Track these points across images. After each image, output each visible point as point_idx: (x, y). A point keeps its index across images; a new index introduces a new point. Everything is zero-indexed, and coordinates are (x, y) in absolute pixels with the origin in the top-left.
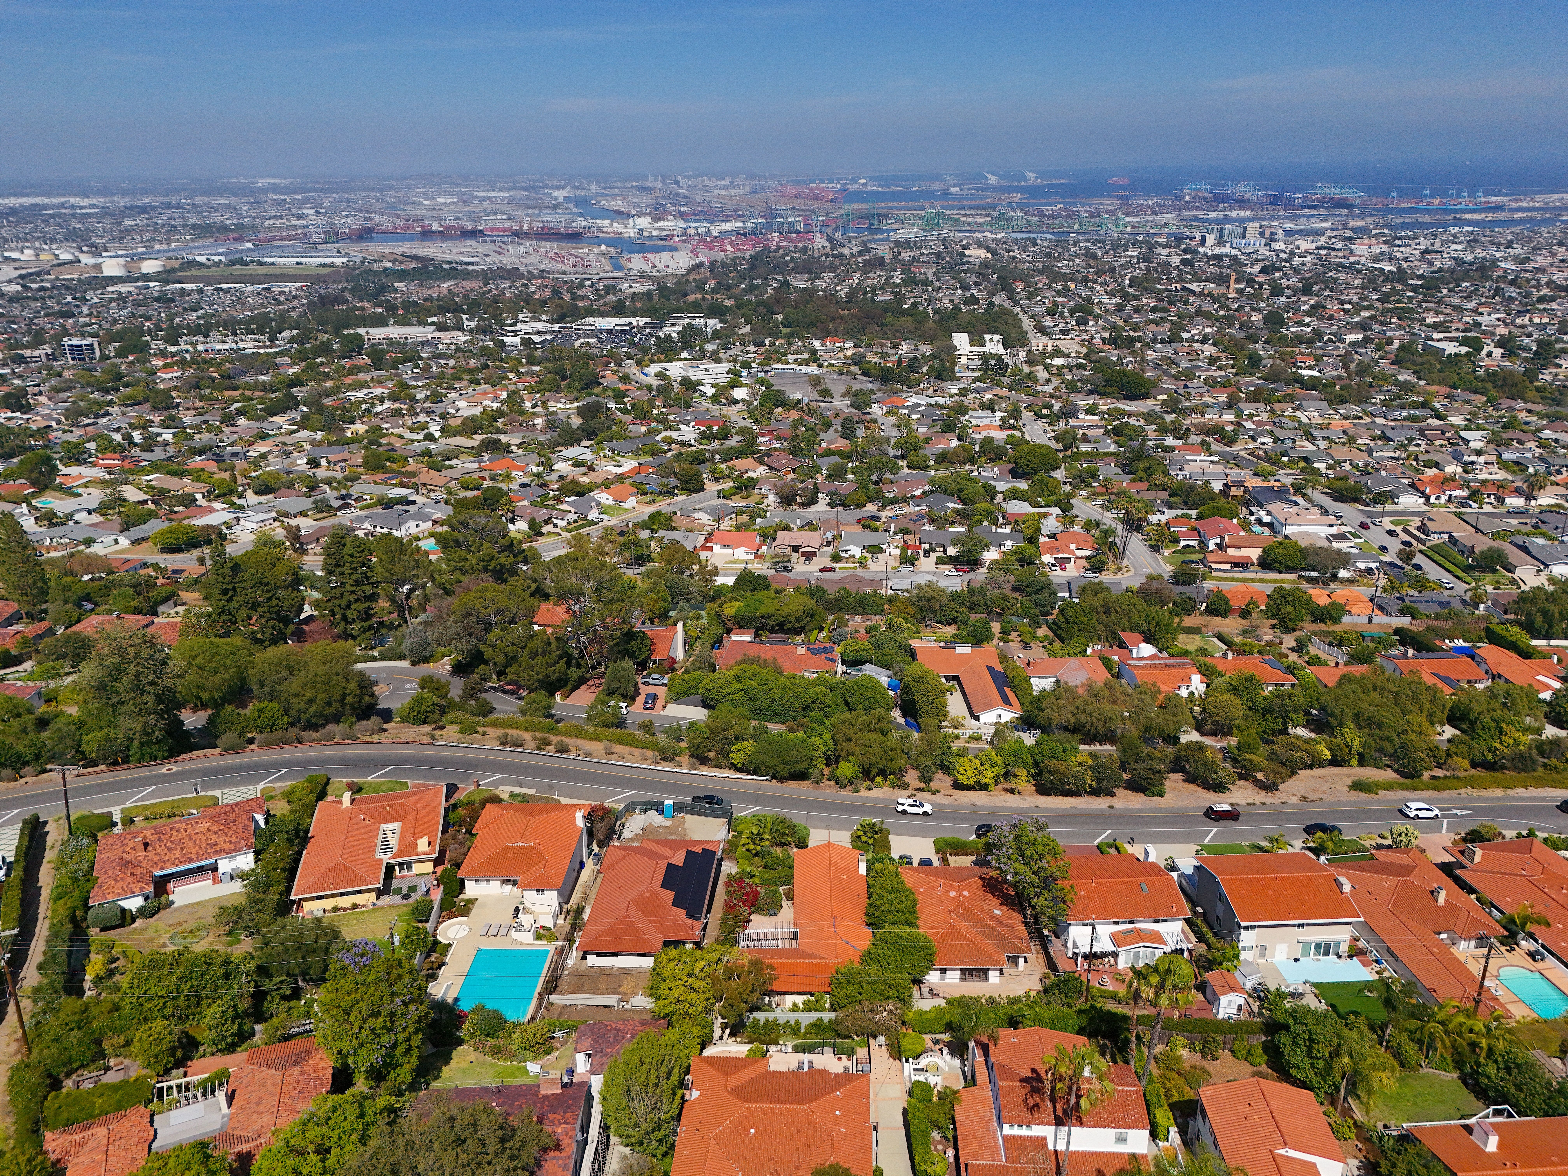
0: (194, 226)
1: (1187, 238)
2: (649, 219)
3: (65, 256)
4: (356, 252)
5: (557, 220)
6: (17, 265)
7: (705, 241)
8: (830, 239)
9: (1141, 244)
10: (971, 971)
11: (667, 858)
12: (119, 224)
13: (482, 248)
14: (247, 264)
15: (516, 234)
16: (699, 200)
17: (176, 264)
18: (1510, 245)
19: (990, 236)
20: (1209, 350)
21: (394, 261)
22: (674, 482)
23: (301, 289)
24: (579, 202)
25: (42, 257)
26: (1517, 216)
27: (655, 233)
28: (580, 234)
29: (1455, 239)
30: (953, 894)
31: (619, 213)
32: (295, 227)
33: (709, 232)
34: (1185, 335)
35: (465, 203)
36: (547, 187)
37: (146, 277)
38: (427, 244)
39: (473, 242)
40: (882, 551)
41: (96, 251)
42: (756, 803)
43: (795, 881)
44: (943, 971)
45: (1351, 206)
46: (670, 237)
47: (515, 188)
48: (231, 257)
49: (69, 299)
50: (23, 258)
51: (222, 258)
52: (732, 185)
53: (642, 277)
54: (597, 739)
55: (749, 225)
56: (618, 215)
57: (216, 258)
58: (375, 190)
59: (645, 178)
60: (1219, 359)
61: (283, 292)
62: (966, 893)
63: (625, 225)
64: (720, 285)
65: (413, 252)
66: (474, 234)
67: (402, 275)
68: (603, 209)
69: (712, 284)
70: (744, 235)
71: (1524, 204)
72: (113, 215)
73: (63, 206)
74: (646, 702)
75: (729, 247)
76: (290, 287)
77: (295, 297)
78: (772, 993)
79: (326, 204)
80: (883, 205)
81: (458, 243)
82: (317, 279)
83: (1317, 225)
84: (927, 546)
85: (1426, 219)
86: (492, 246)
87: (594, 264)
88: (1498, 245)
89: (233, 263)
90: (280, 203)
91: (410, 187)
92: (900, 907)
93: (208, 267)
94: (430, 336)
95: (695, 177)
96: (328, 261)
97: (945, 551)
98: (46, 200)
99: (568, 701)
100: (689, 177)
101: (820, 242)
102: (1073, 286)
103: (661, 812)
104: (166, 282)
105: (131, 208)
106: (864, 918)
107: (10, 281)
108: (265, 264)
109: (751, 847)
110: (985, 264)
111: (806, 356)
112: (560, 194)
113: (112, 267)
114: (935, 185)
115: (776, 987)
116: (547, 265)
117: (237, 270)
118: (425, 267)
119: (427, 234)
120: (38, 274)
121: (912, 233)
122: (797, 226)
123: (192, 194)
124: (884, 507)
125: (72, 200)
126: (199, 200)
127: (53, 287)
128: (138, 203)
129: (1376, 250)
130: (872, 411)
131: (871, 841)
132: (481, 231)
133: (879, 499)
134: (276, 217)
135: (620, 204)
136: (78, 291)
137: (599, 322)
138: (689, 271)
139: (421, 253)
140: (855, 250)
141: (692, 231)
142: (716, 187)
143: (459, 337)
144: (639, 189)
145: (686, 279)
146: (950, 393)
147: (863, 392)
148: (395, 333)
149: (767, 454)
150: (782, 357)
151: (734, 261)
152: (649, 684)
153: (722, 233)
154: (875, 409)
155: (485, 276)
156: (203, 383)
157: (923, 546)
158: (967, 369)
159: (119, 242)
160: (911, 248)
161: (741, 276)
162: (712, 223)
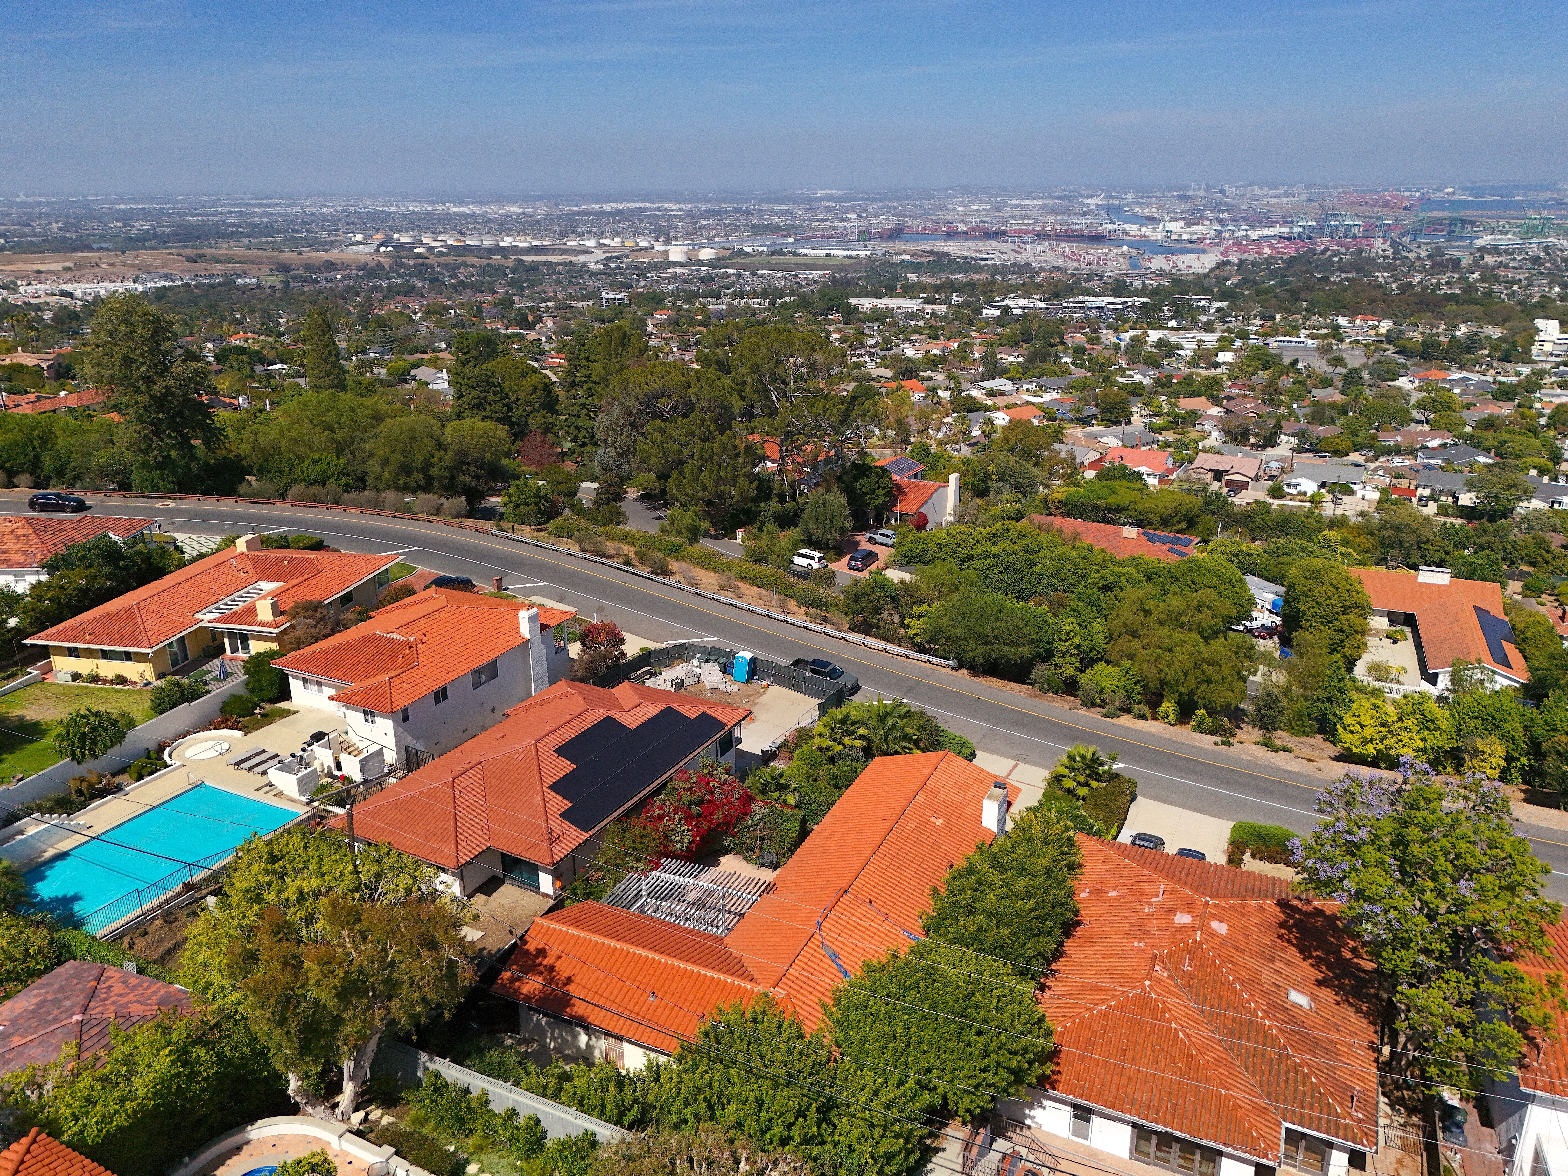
0: (753, 226)
2: (1182, 223)
3: (643, 244)
4: (881, 248)
5: (1082, 224)
6: (606, 249)
7: (1240, 244)
8: (1394, 244)
10: (1167, 1142)
12: (696, 223)
13: (999, 247)
14: (784, 255)
15: (1038, 235)
16: (1244, 207)
17: (727, 253)
21: (913, 255)
22: (1093, 410)
23: (823, 276)
25: (626, 244)
27: (1185, 237)
28: (1104, 237)
30: (1183, 919)
31: (1151, 219)
32: (835, 228)
33: (1246, 237)
35: (997, 209)
36: (1082, 196)
37: (701, 263)
38: (949, 243)
39: (994, 243)
40: (1352, 493)
41: (668, 241)
44: (1084, 1114)
46: (1201, 240)
47: (1049, 197)
49: (634, 276)
50: (612, 244)
52: (1286, 194)
53: (1159, 276)
55: (1297, 230)
56: (1152, 220)
57: (760, 249)
58: (916, 199)
59: (1188, 188)
61: (807, 279)
62: (1220, 927)
63: (1154, 229)
64: (1244, 282)
65: (935, 249)
66: (997, 235)
67: (917, 268)
68: (1136, 215)
69: (1235, 280)
70: (1288, 239)
72: (693, 217)
73: (658, 209)
74: (852, 558)
75: (1267, 250)
76: (814, 274)
77: (816, 282)
79: (870, 210)
80: (1471, 213)
81: (978, 243)
82: (841, 268)
84: (1427, 492)
86: (1012, 246)
87: (1110, 263)
89: (773, 253)
90: (829, 210)
91: (948, 197)
93: (752, 256)
94: (913, 308)
95: (1244, 187)
96: (854, 253)
97: (1456, 498)
98: (648, 205)
100: (1238, 187)
101: (1379, 246)
103: (724, 666)
104: (714, 267)
105: (710, 212)
107: (597, 262)
108: (799, 255)
111: (1324, 331)
112: (1093, 202)
113: (676, 253)
114: (1545, 195)
116: (1061, 262)
117: (776, 259)
118: (940, 260)
119: (952, 235)
120: (619, 257)
121: (1503, 240)
122: (1355, 230)
123: (760, 201)
124: (1376, 458)
125: (667, 205)
126: (765, 207)
127: (627, 267)
128: (716, 208)
130: (1396, 383)
131: (1082, 792)
132: (1004, 233)
133: (1370, 448)
134: (823, 220)
135: (1154, 211)
136: (643, 271)
137: (1091, 300)
138: (1212, 270)
139: (941, 249)
140: (1424, 254)
141: (1227, 235)
142: (1266, 196)
143: (942, 309)
144: (1179, 197)
145: (1206, 276)
146: (1518, 374)
147: (1389, 361)
148: (883, 303)
149: (1229, 398)
150: (1293, 330)
151: (1268, 261)
152: (876, 543)
153: (1262, 237)
154: (1403, 382)
155: (995, 270)
156: (683, 320)
157: (1420, 491)
158: (1551, 355)
159: (689, 235)
160: (1499, 254)
161: (1273, 274)
162: (1253, 228)
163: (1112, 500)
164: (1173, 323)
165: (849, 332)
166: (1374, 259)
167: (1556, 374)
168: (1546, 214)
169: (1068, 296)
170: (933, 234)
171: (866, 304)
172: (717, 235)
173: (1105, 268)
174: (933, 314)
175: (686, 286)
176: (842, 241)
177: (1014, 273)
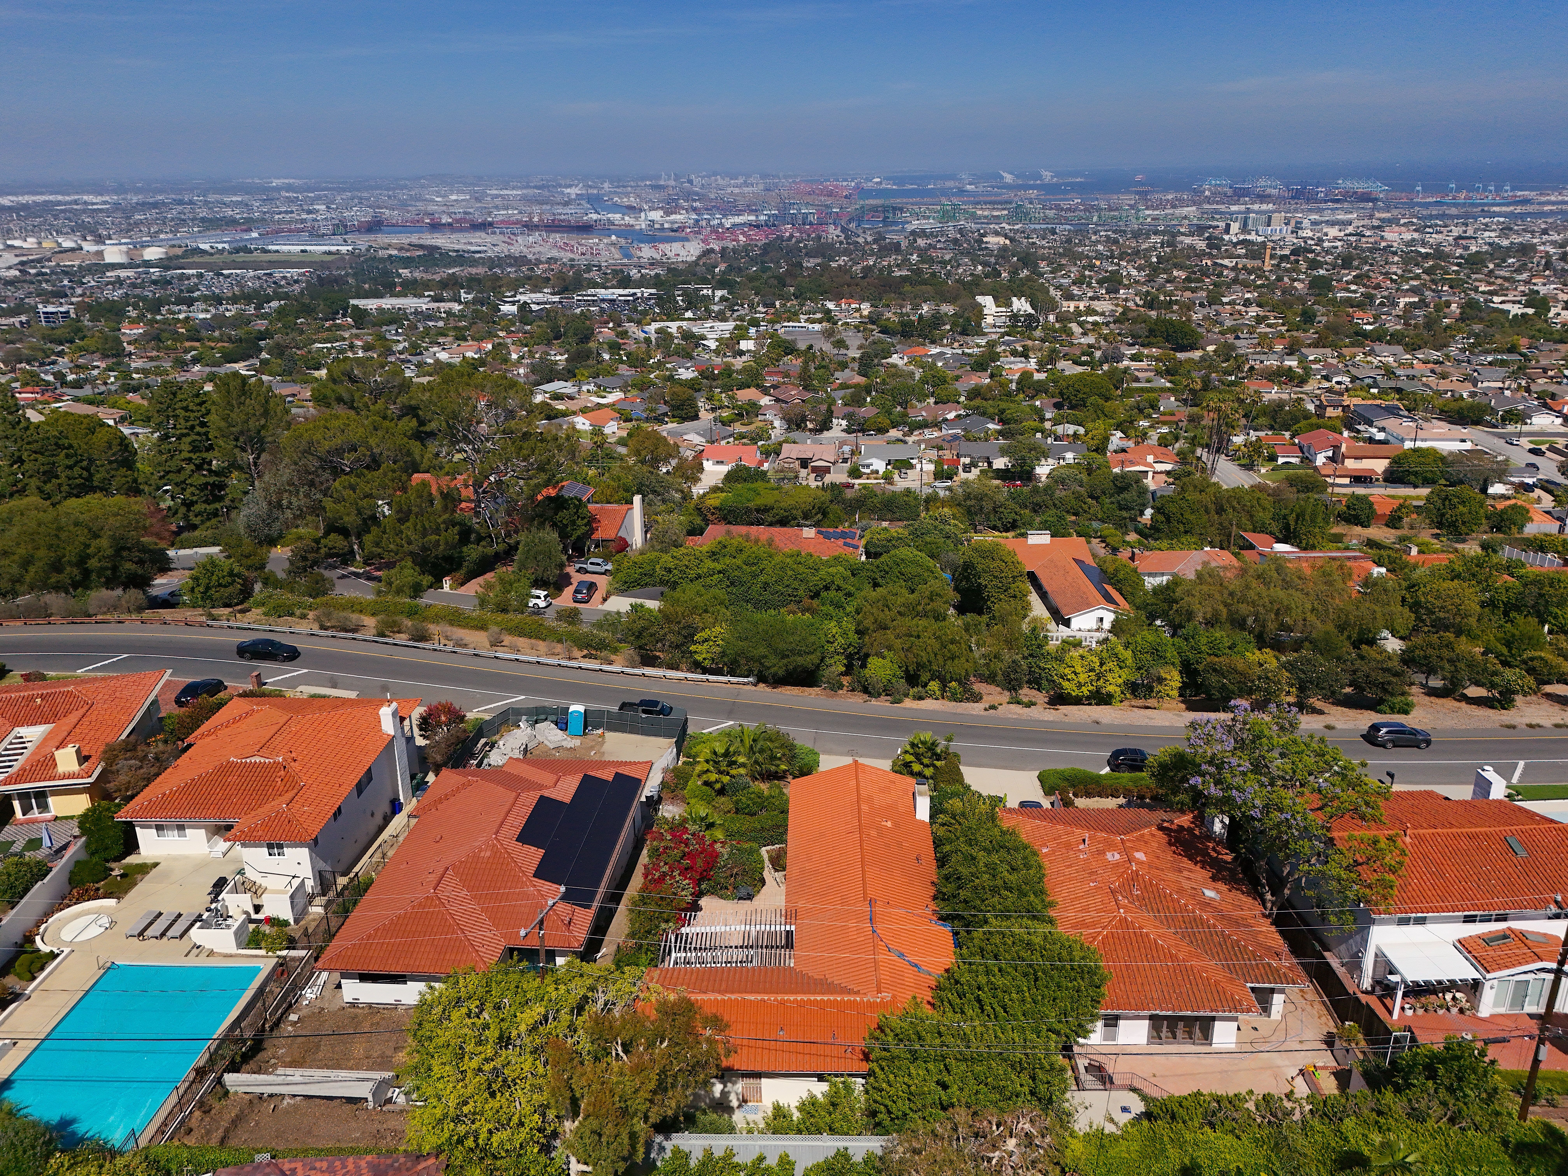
0: (203, 220)
1: (1210, 227)
2: (661, 213)
3: (68, 244)
4: (363, 242)
5: (568, 213)
6: (18, 252)
7: (718, 232)
8: (844, 230)
9: (1163, 233)
10: (1173, 1022)
11: (541, 787)
12: (129, 218)
13: (490, 239)
14: (251, 252)
15: (526, 226)
16: (712, 196)
17: (179, 251)
18: (1545, 232)
19: (1007, 227)
20: (1253, 311)
21: (400, 249)
22: (664, 408)
23: (304, 274)
24: (590, 199)
25: (44, 245)
26: (1547, 208)
27: (666, 226)
28: (591, 227)
29: (1487, 227)
30: (1113, 857)
31: (631, 208)
32: (303, 221)
33: (721, 225)
34: (1225, 300)
35: (478, 200)
36: (560, 186)
37: (148, 264)
38: (436, 235)
39: (483, 235)
40: (912, 467)
41: (100, 240)
42: (729, 715)
43: (790, 836)
44: (1112, 1022)
45: (1375, 200)
46: (681, 229)
47: (527, 187)
48: (235, 245)
49: (66, 282)
50: (25, 245)
51: (226, 246)
52: (745, 183)
53: (652, 264)
54: (483, 627)
55: (762, 218)
56: (631, 209)
57: (220, 246)
58: (388, 189)
59: (659, 177)
60: (1266, 318)
61: (284, 278)
62: (1140, 856)
63: (637, 218)
64: (730, 268)
65: (422, 242)
66: (484, 226)
67: (407, 262)
68: (615, 205)
69: (722, 267)
70: (757, 226)
71: (1553, 198)
72: (124, 211)
73: (76, 202)
74: (577, 591)
75: (741, 237)
76: (293, 273)
77: (296, 282)
78: (727, 1074)
79: (338, 200)
80: (898, 201)
81: (467, 235)
82: (323, 265)
83: (1341, 217)
84: (967, 460)
85: (1453, 211)
86: (501, 237)
87: (603, 253)
88: (1533, 232)
89: (238, 251)
90: (290, 200)
91: (423, 186)
92: (1013, 878)
93: (212, 254)
94: (424, 307)
95: (709, 177)
96: (334, 249)
97: (990, 464)
98: (59, 198)
99: (462, 591)
100: (703, 177)
101: (833, 233)
102: (1098, 263)
103: (562, 724)
104: (167, 268)
105: (143, 204)
106: (933, 906)
107: (10, 268)
108: (269, 251)
109: (713, 777)
110: (1004, 249)
111: (819, 316)
112: (573, 191)
113: (113, 254)
114: (950, 184)
115: (737, 1062)
116: (555, 253)
117: (241, 257)
118: (431, 254)
119: (436, 227)
120: (39, 261)
121: (929, 224)
122: (810, 218)
123: (204, 192)
124: (911, 433)
125: (85, 198)
126: (211, 198)
127: (52, 272)
128: (151, 200)
129: (1407, 236)
130: (890, 360)
131: (928, 772)
132: (491, 224)
133: (905, 423)
134: (286, 212)
135: (632, 201)
136: (76, 276)
137: (602, 293)
138: (699, 258)
139: (429, 242)
140: (869, 239)
141: (704, 223)
142: (729, 186)
143: (456, 307)
144: (652, 187)
145: (696, 263)
146: (979, 346)
147: (880, 342)
148: (387, 303)
149: (775, 387)
150: (793, 316)
151: (746, 249)
152: (587, 572)
153: (734, 225)
154: (895, 359)
155: (492, 263)
156: (165, 335)
157: (963, 460)
158: (995, 326)
159: (126, 231)
160: (927, 237)
161: (753, 261)
162: (725, 216)
163: (759, 502)
164: (688, 314)
165: (369, 339)
166: (833, 244)
167: (1004, 343)
168: (955, 201)
169: (580, 290)
170: (415, 226)
171: (371, 304)
172: (161, 231)
173: (599, 258)
174: (449, 313)
175: (138, 291)
176: (316, 236)
177: (511, 265)
